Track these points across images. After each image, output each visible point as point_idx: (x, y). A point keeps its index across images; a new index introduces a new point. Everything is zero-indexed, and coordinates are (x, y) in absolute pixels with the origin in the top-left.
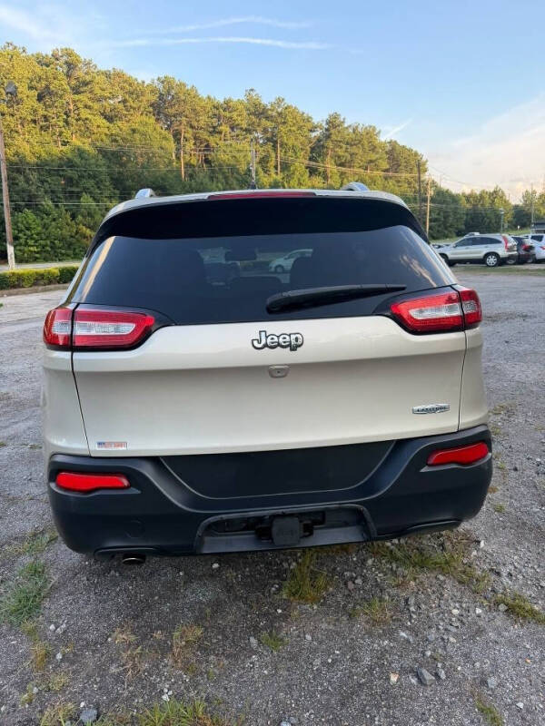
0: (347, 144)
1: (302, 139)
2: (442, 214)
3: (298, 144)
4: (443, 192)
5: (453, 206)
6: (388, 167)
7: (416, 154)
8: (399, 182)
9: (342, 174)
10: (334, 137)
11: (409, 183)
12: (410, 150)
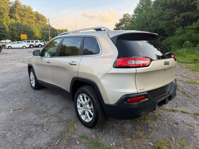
0: (22, 10)
1: (6, 6)
2: (53, 34)
3: (5, 7)
4: (53, 28)
5: (56, 32)
6: (36, 19)
7: (44, 17)
8: (40, 24)
9: (22, 19)
10: (18, 7)
11: (43, 25)
12: (42, 15)
